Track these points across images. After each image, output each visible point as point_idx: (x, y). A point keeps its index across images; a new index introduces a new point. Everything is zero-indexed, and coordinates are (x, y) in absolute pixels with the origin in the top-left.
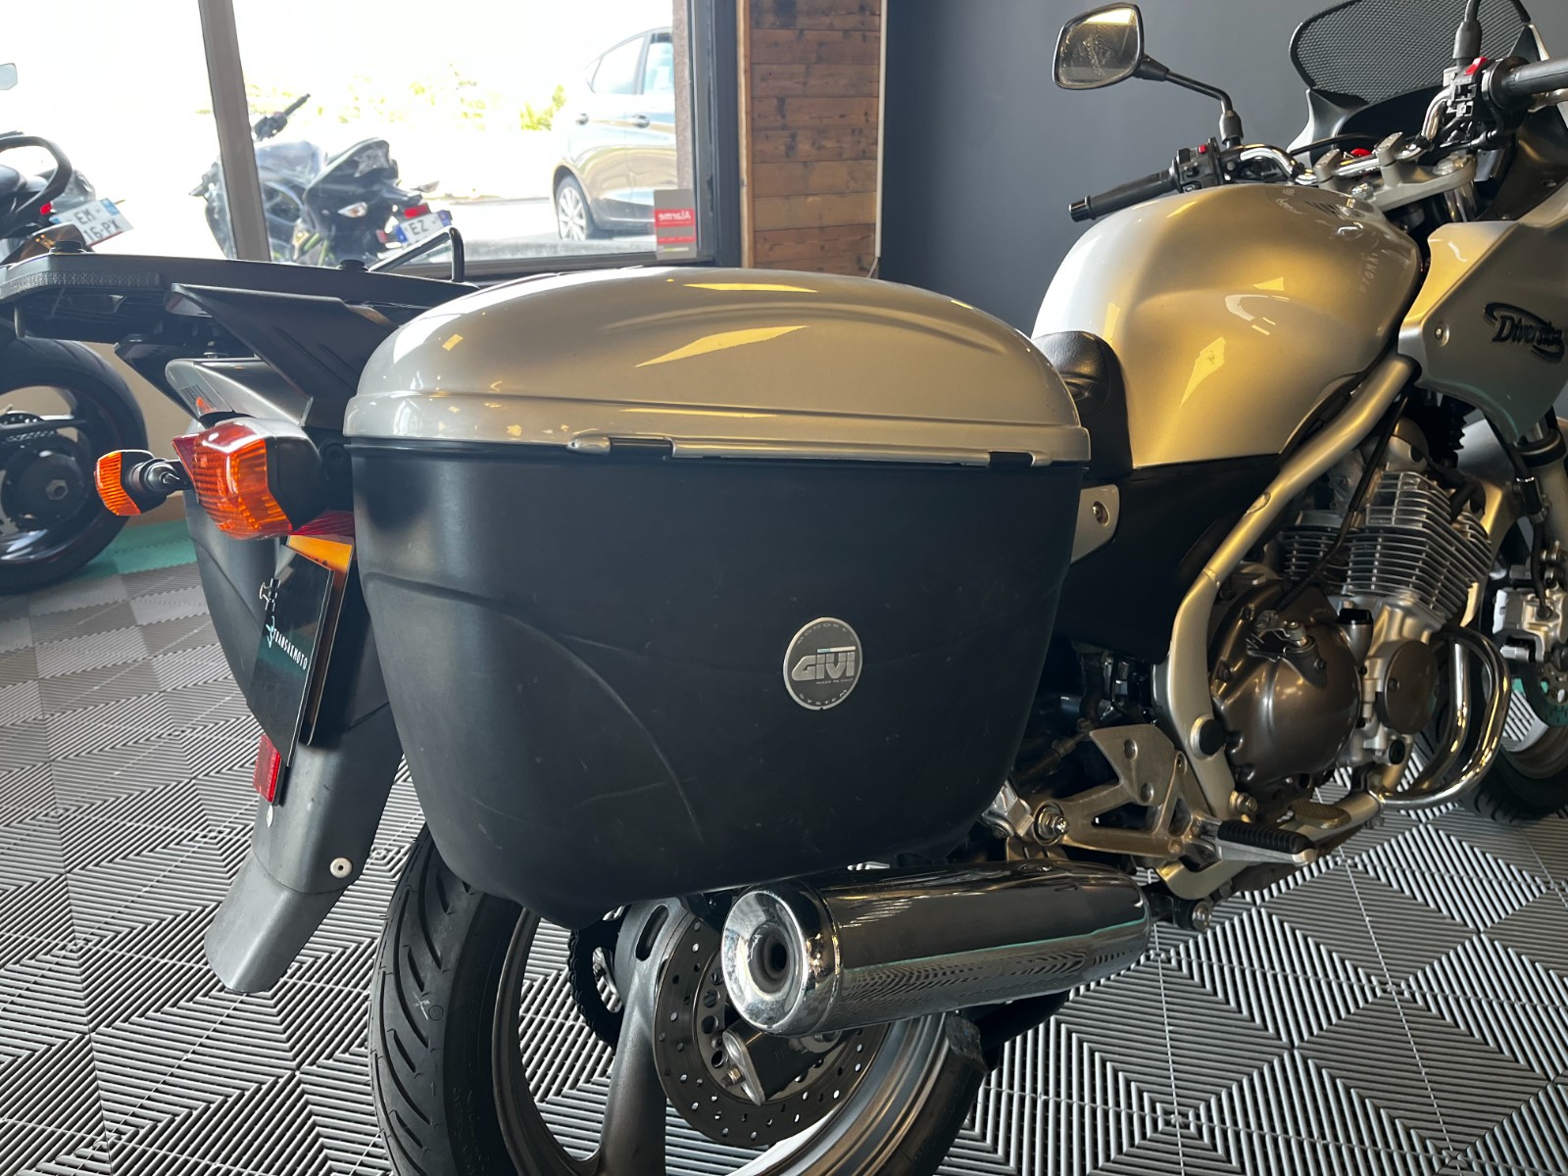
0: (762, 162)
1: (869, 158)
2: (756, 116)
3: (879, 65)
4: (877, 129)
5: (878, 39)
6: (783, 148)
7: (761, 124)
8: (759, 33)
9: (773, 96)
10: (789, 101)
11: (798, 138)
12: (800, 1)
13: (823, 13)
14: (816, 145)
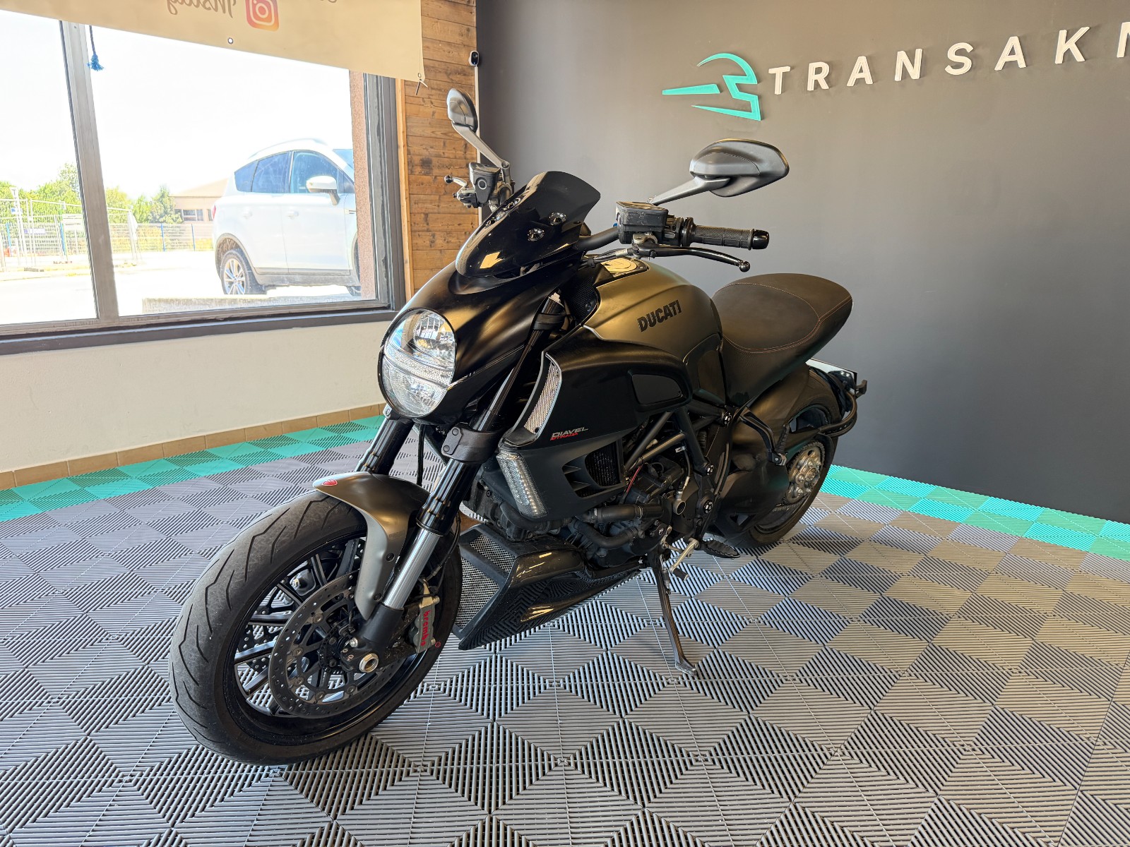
0: (416, 250)
2: (412, 223)
6: (428, 242)
7: (415, 228)
8: (413, 177)
9: (421, 213)
10: (430, 215)
11: (436, 237)
12: (435, 160)
13: (447, 167)
14: (446, 240)
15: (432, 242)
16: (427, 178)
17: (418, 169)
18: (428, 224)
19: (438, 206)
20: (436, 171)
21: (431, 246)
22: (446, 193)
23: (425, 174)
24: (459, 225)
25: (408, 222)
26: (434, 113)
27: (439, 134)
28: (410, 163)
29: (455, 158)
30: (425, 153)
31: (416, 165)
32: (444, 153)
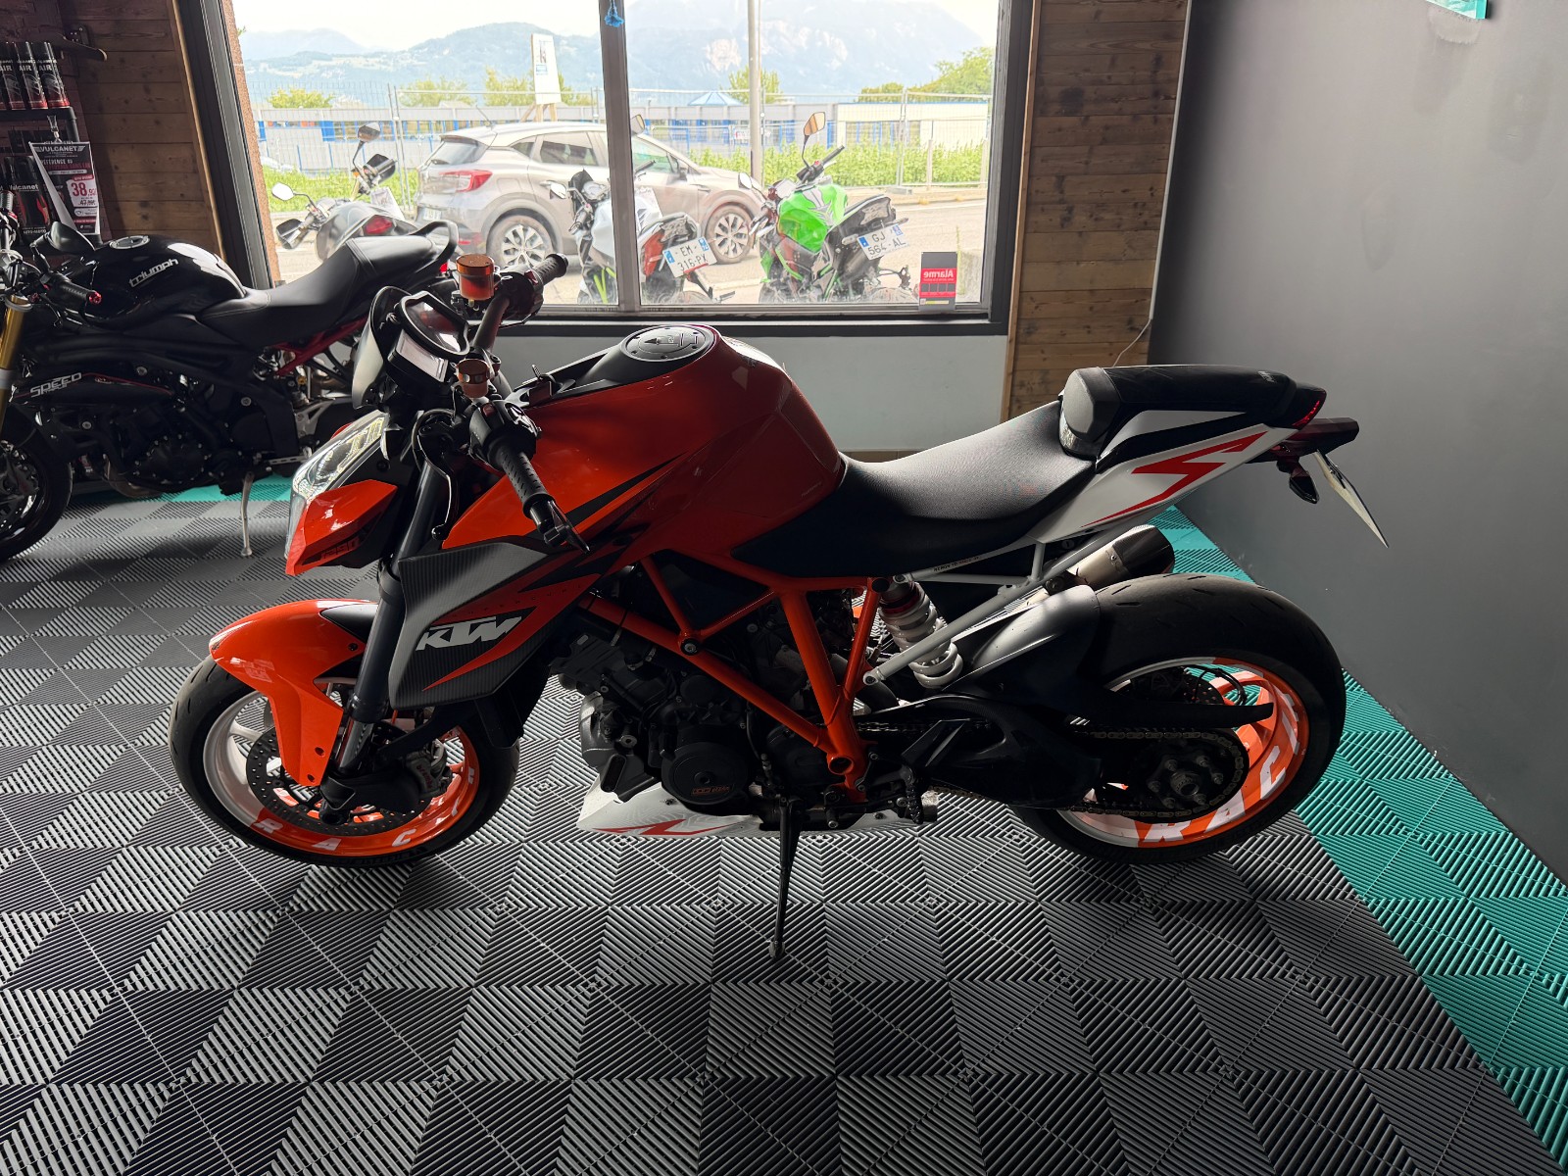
0: (1035, 232)
1: (1149, 229)
2: (1033, 192)
3: (1170, 144)
4: (1162, 202)
5: (1170, 120)
6: (1059, 219)
7: (1037, 199)
8: (1044, 120)
9: (1052, 175)
10: (1068, 178)
11: (1075, 211)
12: (1089, 91)
13: (1113, 100)
14: (1094, 217)
15: (1066, 221)
16: (1069, 121)
17: (1055, 107)
18: (1062, 192)
19: (1087, 163)
20: (1089, 108)
21: (1062, 226)
22: (1104, 141)
23: (1067, 114)
24: (1124, 191)
25: (1024, 190)
26: (1098, 14)
27: (1103, 46)
28: (1038, 99)
29: (1132, 83)
30: (1072, 79)
31: (1053, 101)
32: (1109, 77)
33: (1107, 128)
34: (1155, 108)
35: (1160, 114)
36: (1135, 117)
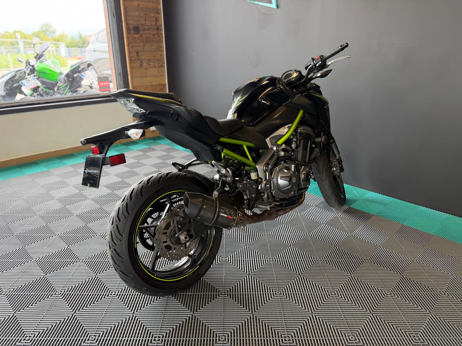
0: (134, 69)
1: (163, 67)
2: (131, 57)
3: (163, 43)
4: (165, 59)
5: (162, 36)
7: (132, 59)
8: (130, 35)
9: (135, 52)
10: (139, 53)
11: (143, 62)
12: (141, 27)
13: (147, 30)
14: (148, 64)
15: (141, 65)
16: (137, 36)
17: (132, 32)
18: (138, 57)
19: (144, 48)
20: (141, 32)
21: (140, 67)
22: (147, 42)
23: (137, 34)
24: (155, 56)
25: (128, 56)
26: (139, 5)
27: (142, 14)
28: (128, 29)
29: (151, 25)
30: (135, 23)
31: (131, 30)
32: (145, 23)
33: (147, 38)
34: (158, 33)
35: (160, 35)
36: (154, 35)
